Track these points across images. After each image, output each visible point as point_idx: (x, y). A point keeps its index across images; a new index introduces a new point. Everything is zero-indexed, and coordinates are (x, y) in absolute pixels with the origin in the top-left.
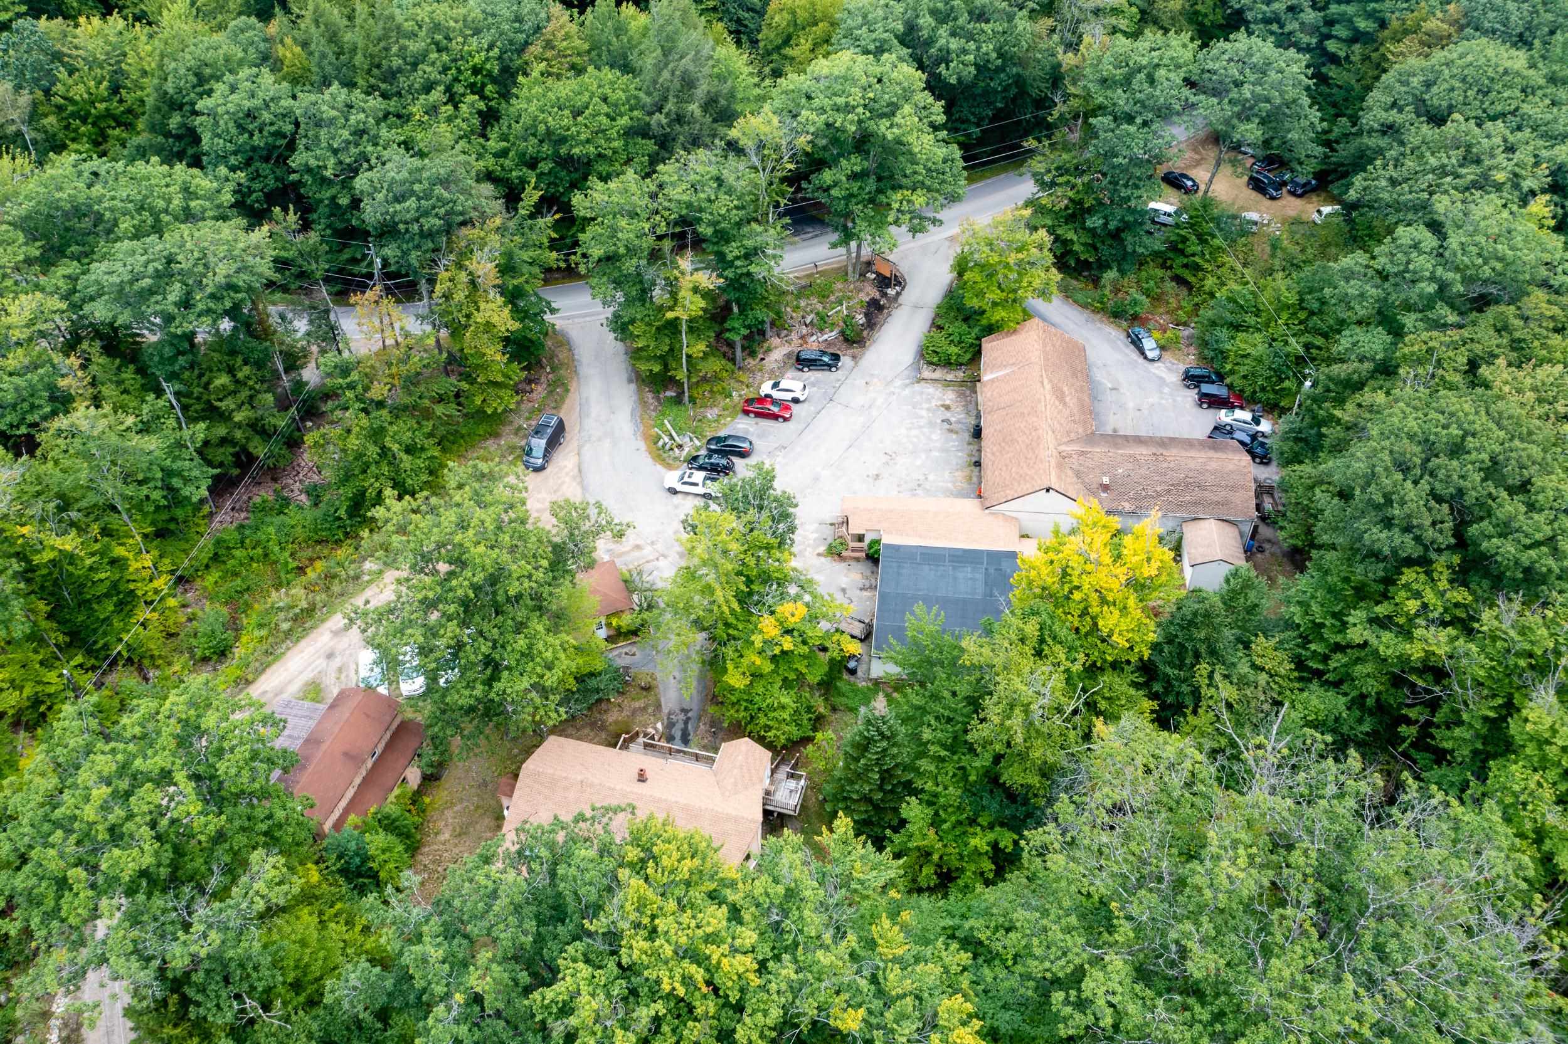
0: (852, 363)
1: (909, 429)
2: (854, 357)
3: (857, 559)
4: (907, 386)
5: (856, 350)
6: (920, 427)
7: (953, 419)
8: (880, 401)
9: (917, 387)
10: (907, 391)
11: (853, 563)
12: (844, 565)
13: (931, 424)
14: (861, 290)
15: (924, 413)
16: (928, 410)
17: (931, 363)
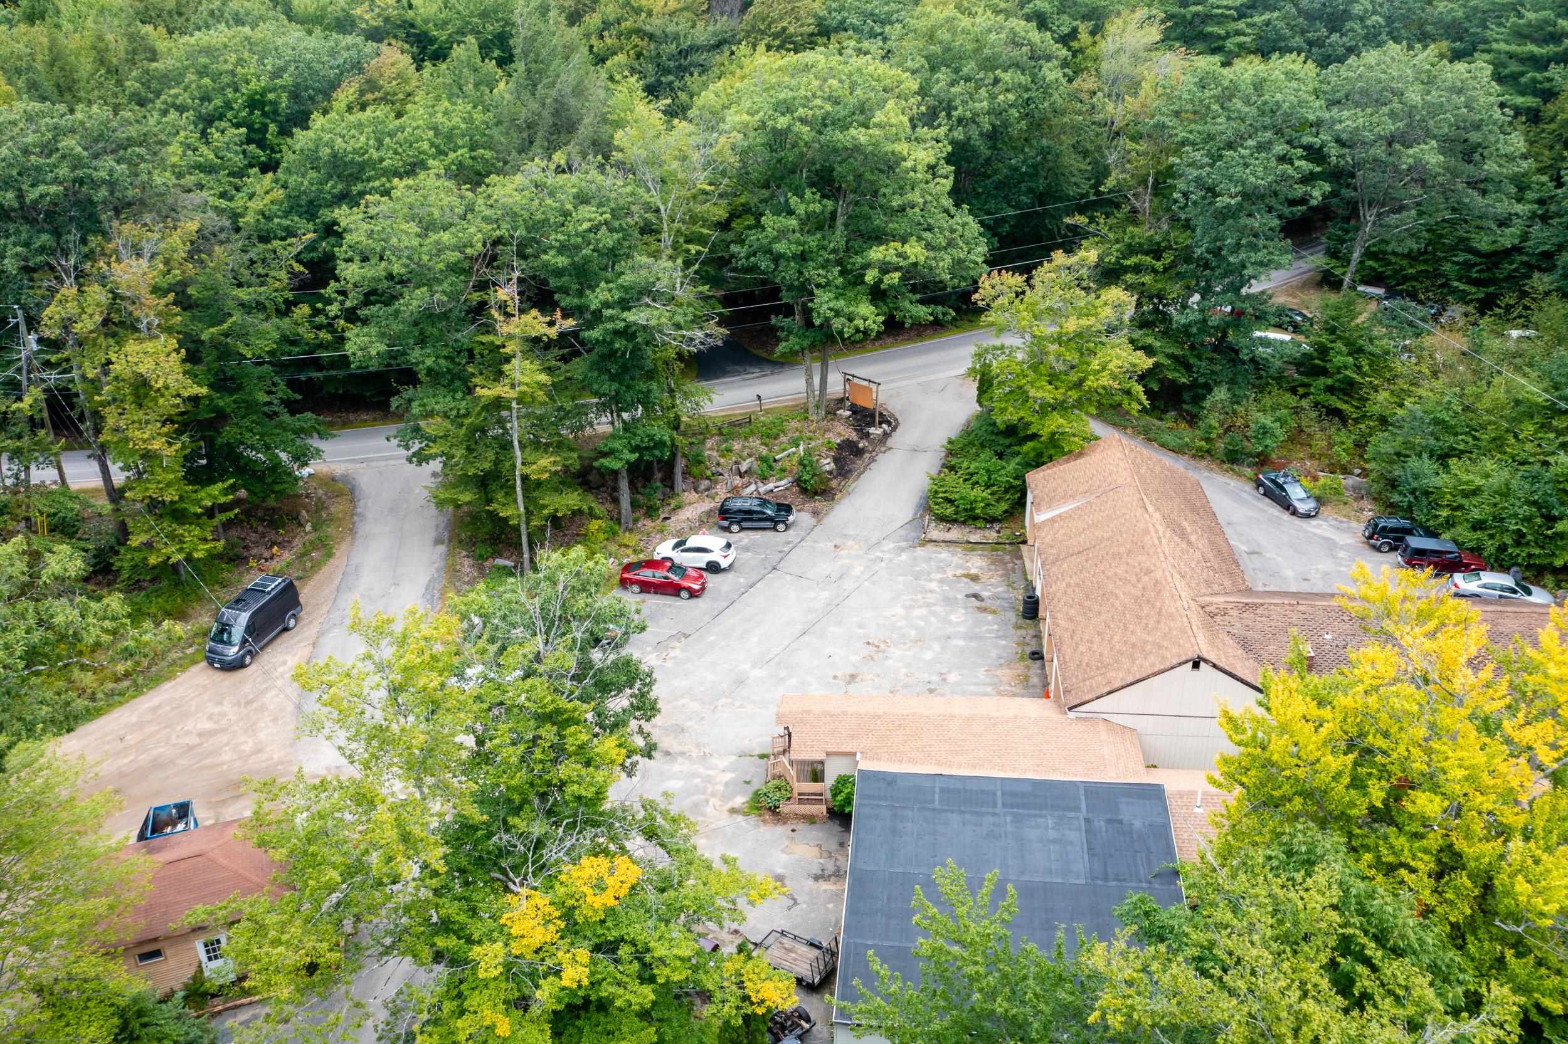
0: (813, 521)
1: (909, 608)
2: (815, 513)
3: (811, 819)
4: (903, 550)
5: (819, 503)
6: (928, 605)
7: (985, 594)
8: (858, 570)
9: (921, 552)
10: (904, 557)
11: (801, 827)
12: (780, 829)
13: (948, 601)
14: (829, 430)
15: (934, 585)
16: (942, 581)
17: (942, 519)
